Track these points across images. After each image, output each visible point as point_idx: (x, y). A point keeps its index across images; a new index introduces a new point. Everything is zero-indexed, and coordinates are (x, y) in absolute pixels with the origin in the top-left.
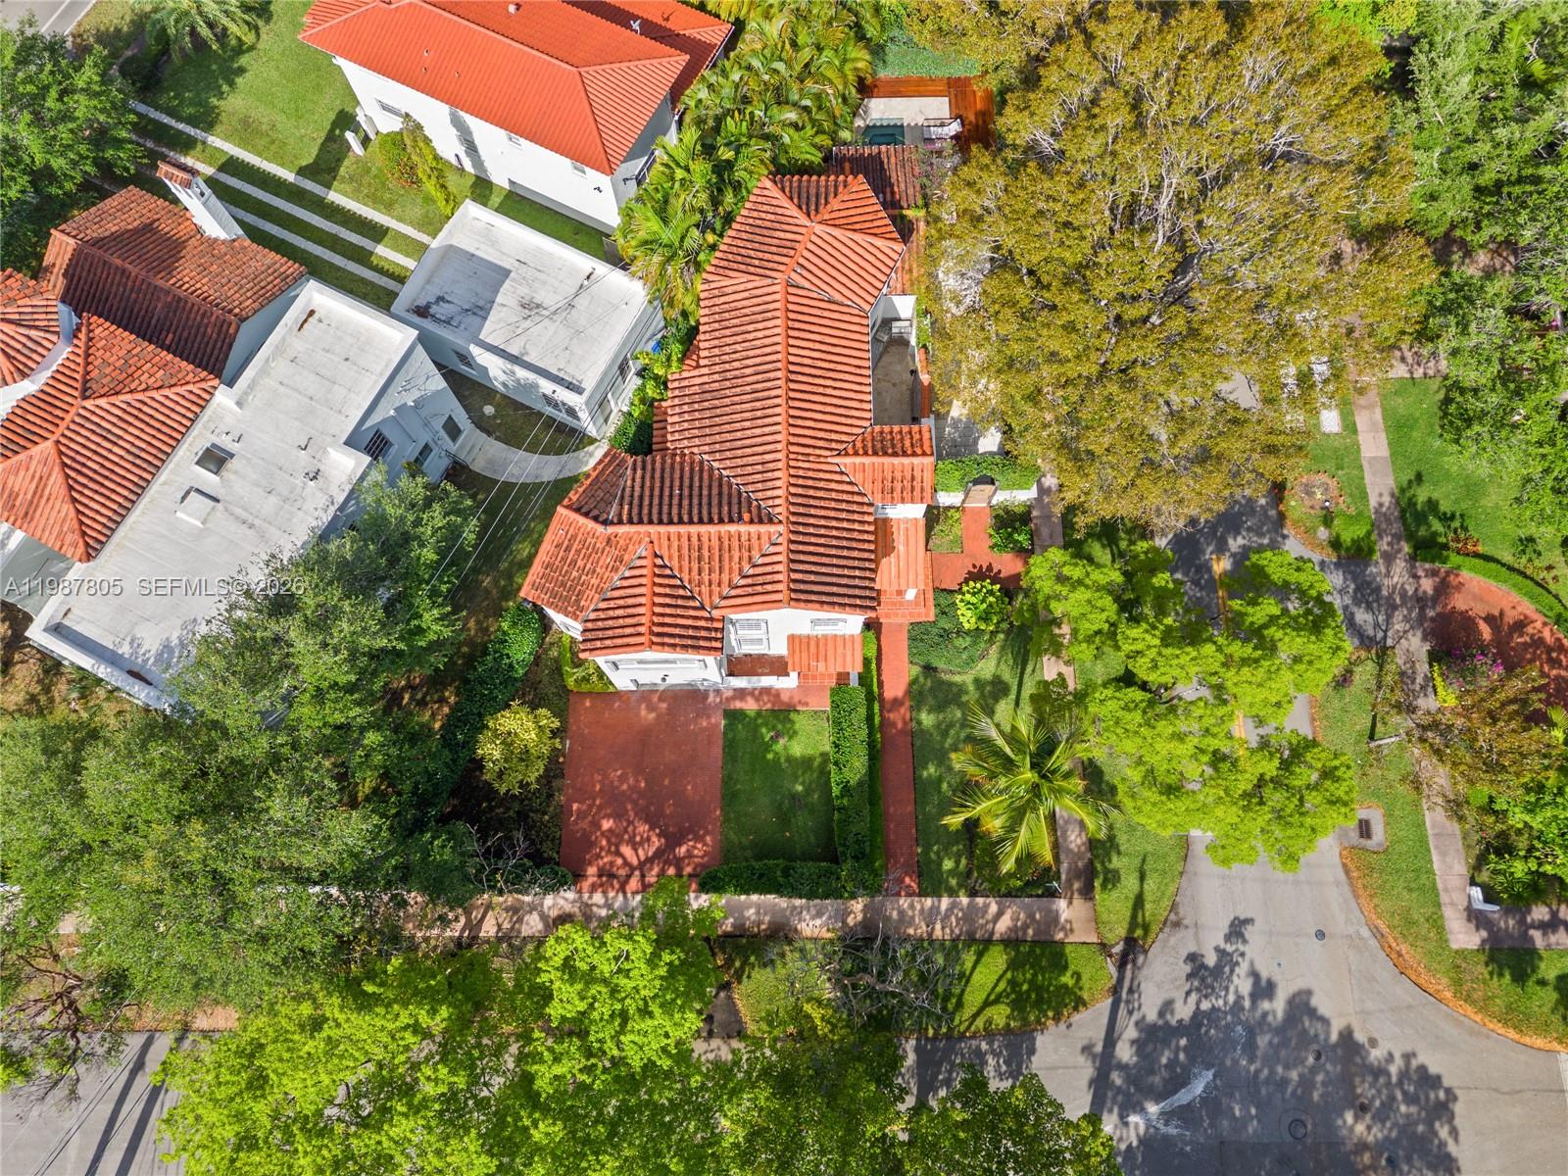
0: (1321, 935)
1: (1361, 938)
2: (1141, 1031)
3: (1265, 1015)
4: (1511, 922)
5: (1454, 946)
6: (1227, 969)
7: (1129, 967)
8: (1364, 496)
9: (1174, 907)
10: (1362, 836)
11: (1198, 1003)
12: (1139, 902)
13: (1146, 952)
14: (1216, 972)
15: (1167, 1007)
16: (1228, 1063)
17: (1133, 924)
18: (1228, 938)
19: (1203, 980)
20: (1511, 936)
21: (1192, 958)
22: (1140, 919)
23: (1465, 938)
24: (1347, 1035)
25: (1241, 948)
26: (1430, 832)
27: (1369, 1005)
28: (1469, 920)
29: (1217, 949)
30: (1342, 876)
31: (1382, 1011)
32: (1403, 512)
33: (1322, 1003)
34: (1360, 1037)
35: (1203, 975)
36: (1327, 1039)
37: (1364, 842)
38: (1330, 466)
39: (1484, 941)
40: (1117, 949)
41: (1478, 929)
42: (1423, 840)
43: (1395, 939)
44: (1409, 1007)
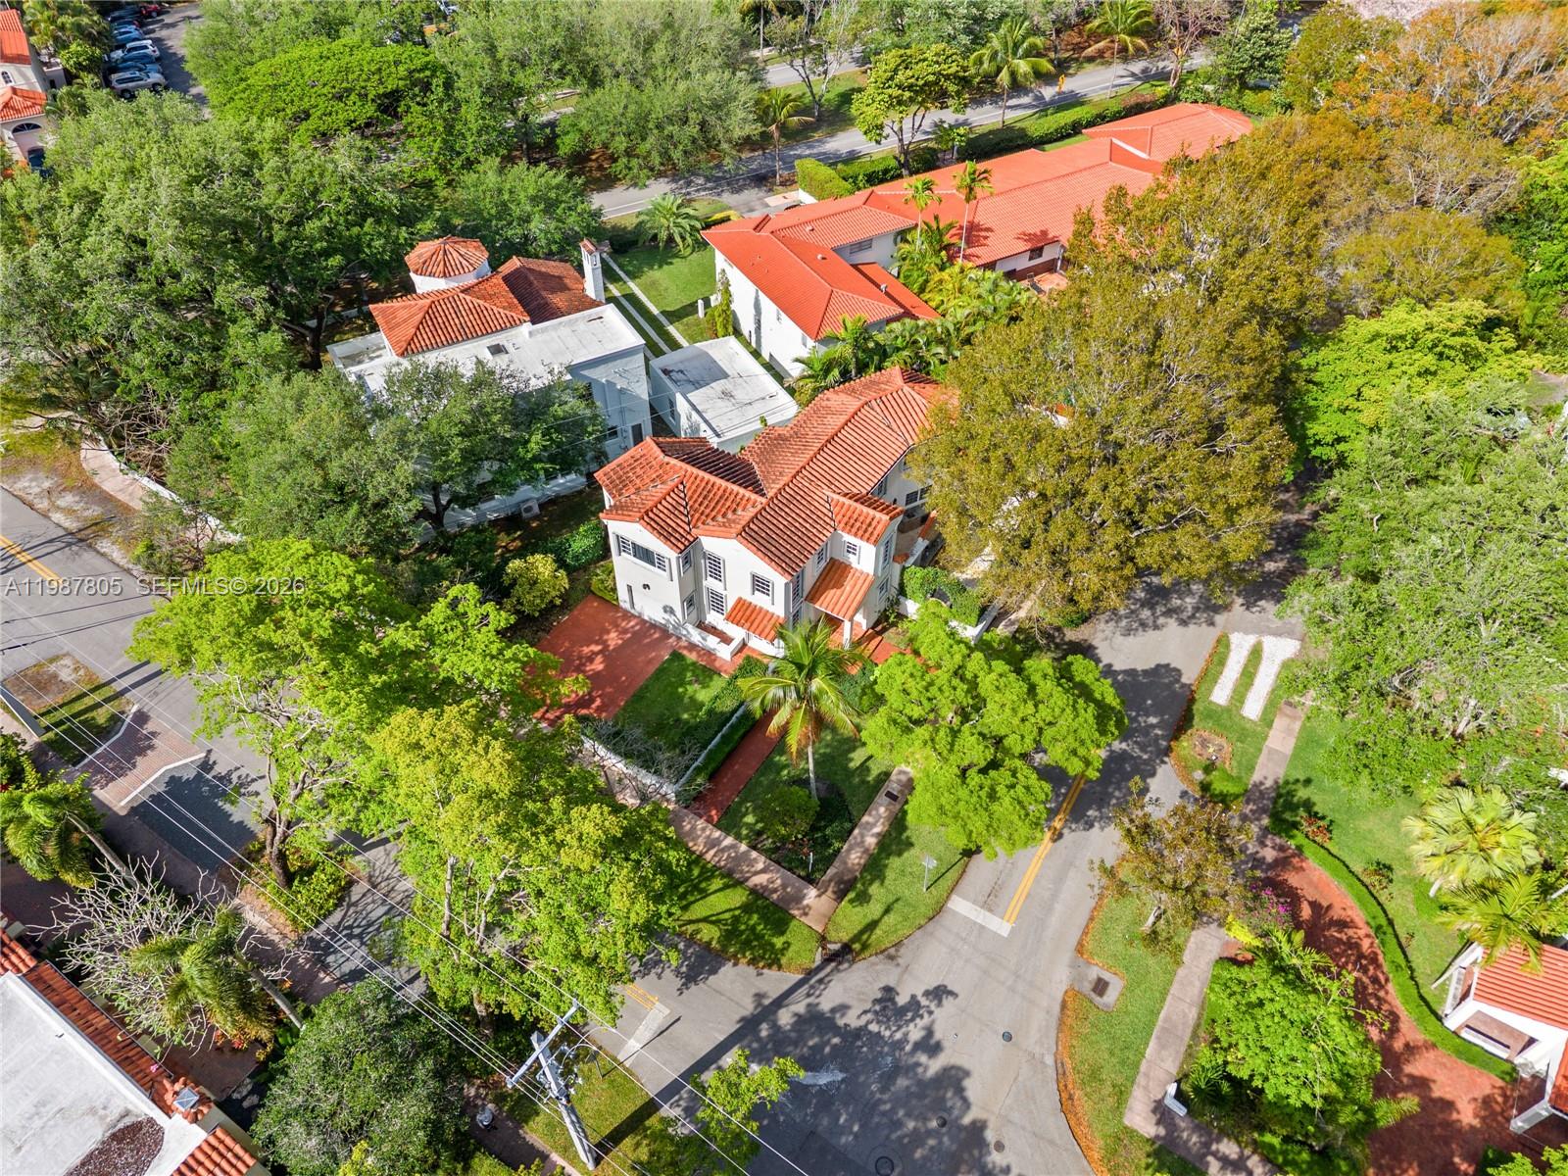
0: (1007, 1037)
1: (1042, 1062)
2: (809, 1012)
3: (918, 1064)
4: (1195, 1139)
5: (1127, 1122)
6: (910, 1015)
7: (833, 964)
8: (1251, 769)
9: (898, 945)
10: (1094, 990)
11: (869, 1022)
12: (872, 926)
13: (853, 962)
14: (901, 1012)
15: (843, 1008)
16: (862, 1079)
17: (856, 938)
18: (927, 994)
19: (884, 1009)
20: (1188, 1149)
21: (889, 991)
22: (865, 937)
23: (1141, 1121)
24: (978, 1128)
25: (933, 1007)
26: (1160, 1023)
27: (1015, 1116)
28: (1154, 1111)
29: (913, 997)
30: (1057, 1008)
31: (1023, 1128)
32: (1280, 796)
33: (973, 1088)
34: (990, 1136)
35: (887, 1004)
36: (961, 1117)
37: (1093, 995)
38: (1234, 736)
39: (1157, 1137)
40: (834, 947)
41: (1158, 1123)
42: (1151, 1025)
43: (1074, 1082)
44: (1052, 1142)
